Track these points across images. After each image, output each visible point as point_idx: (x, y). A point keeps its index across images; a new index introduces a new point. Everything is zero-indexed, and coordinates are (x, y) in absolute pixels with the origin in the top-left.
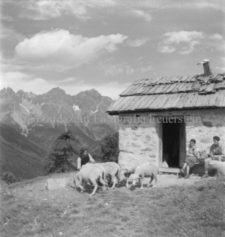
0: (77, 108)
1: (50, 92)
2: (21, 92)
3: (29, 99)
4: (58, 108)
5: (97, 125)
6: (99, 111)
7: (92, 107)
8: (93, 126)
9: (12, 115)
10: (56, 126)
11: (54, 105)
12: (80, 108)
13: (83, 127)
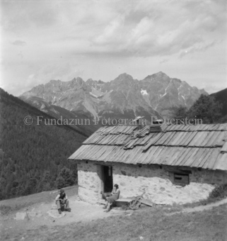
0: (144, 92)
1: (118, 78)
2: (90, 81)
3: (98, 87)
4: (126, 94)
5: (166, 109)
6: (168, 94)
7: (160, 91)
8: (162, 110)
9: (83, 104)
10: (125, 112)
11: (123, 92)
12: (148, 92)
13: (152, 111)
